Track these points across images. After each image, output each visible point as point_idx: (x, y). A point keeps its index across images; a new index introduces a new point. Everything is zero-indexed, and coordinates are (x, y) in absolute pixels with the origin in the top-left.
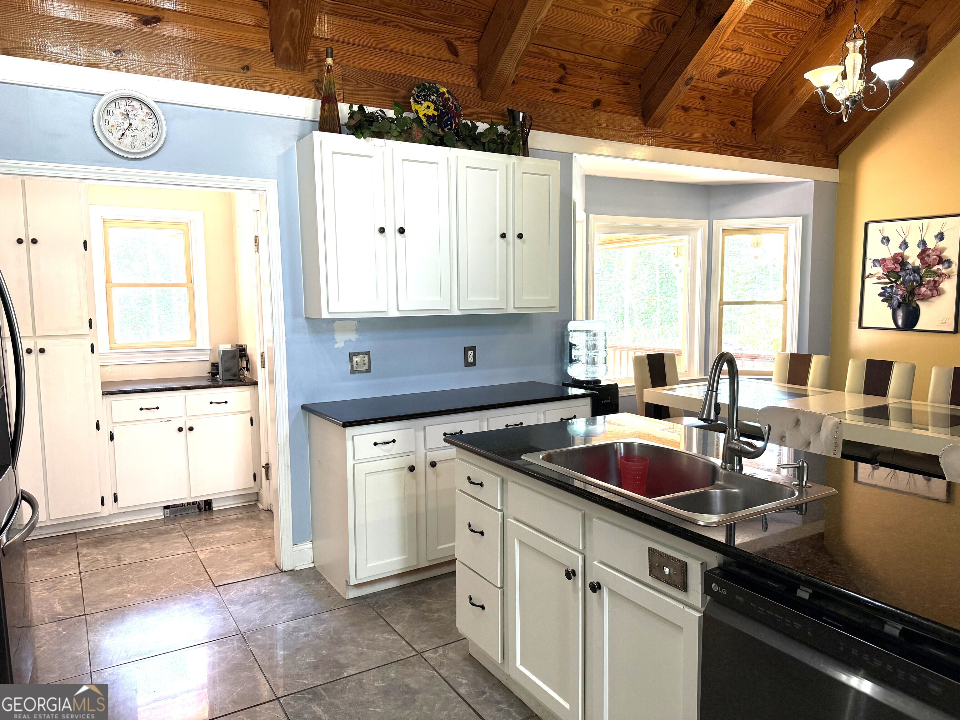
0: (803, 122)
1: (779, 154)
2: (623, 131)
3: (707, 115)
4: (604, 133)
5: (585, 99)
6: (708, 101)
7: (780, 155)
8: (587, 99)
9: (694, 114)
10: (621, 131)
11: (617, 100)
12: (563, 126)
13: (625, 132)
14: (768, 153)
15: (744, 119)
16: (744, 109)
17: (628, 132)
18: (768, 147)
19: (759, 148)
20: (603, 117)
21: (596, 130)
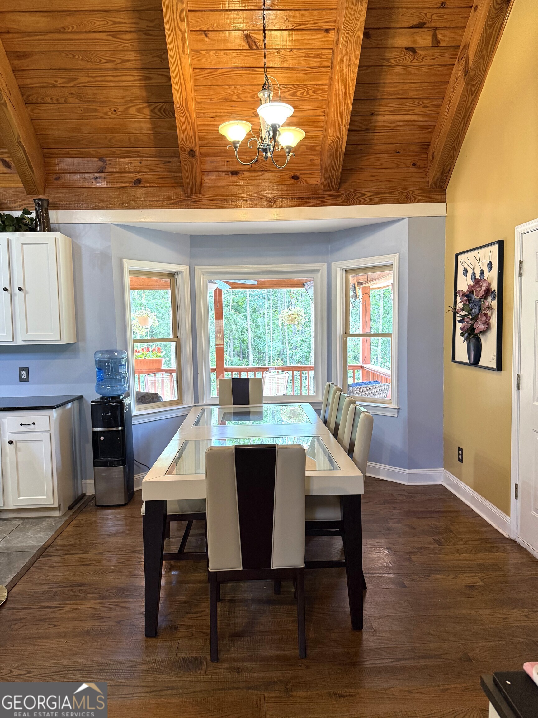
0: (396, 162)
1: (355, 198)
2: (161, 201)
3: (262, 175)
4: (142, 204)
5: (126, 180)
6: (261, 162)
7: (357, 198)
8: (127, 180)
9: (245, 176)
10: (159, 201)
11: (157, 177)
12: (101, 204)
13: (164, 201)
14: (339, 199)
15: (311, 172)
16: (309, 163)
17: (167, 200)
18: (339, 193)
19: (325, 196)
20: (139, 192)
21: (133, 203)
